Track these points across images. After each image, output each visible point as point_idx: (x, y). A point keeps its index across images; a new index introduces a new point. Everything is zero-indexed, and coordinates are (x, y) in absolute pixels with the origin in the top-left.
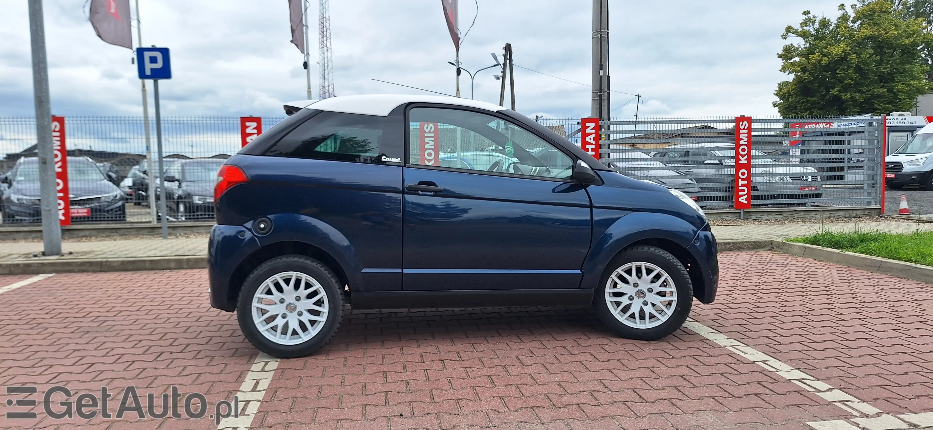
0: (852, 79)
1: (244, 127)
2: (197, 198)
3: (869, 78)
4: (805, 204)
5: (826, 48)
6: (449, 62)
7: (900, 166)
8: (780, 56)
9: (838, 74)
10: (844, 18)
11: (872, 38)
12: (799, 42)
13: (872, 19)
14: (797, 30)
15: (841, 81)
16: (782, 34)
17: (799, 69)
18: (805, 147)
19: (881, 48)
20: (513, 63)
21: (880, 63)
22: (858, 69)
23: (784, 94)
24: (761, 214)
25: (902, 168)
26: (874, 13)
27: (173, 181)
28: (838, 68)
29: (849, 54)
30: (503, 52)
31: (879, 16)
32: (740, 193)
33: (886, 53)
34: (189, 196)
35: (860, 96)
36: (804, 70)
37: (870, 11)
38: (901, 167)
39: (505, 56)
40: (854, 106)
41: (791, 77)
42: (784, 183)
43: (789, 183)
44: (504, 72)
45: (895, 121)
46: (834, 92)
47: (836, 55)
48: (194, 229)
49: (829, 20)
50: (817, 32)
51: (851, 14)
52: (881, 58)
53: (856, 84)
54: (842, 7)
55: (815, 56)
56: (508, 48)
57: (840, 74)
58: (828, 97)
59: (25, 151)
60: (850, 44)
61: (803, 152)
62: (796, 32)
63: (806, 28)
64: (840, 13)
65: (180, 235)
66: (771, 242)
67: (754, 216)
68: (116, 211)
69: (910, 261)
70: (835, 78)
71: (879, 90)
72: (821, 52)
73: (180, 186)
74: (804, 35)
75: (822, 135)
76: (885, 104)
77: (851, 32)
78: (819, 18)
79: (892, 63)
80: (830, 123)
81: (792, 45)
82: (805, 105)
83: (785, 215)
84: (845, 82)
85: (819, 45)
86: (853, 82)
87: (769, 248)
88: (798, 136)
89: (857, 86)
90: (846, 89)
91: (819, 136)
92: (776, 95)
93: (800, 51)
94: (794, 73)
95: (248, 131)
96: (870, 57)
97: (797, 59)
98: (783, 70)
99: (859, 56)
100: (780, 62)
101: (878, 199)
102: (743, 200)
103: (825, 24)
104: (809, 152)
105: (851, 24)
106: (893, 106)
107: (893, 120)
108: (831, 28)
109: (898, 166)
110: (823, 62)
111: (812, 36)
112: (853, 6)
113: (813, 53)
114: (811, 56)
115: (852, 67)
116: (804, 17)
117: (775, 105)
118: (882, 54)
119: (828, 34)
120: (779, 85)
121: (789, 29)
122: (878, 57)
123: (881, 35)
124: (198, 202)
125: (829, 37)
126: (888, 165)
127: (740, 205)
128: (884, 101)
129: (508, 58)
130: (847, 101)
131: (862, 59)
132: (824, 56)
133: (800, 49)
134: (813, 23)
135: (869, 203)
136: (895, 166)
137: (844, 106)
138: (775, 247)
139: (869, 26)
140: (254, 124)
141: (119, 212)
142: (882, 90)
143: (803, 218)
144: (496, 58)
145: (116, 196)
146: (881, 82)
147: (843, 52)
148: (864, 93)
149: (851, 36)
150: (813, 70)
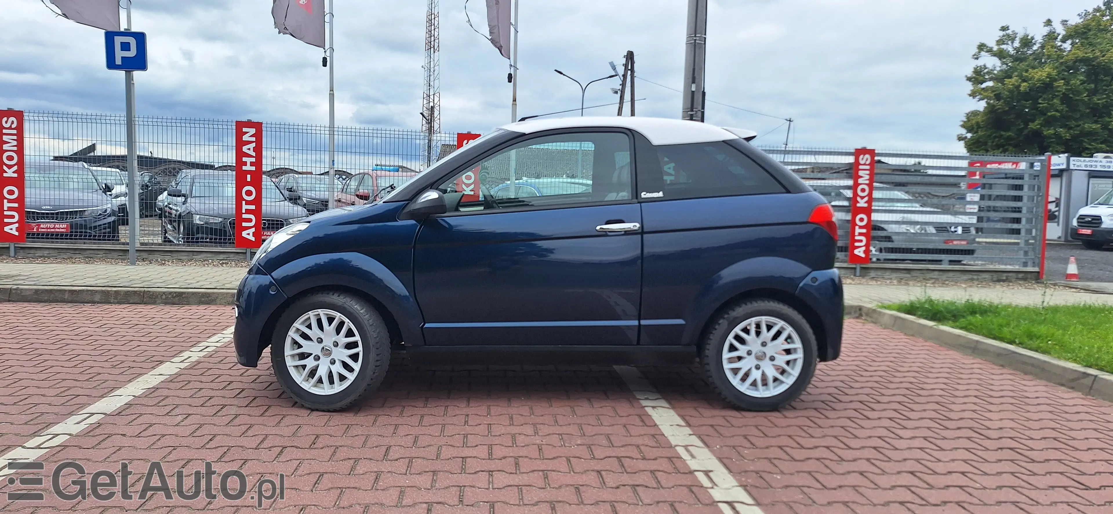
0: (1057, 111)
1: (240, 134)
2: (198, 217)
3: (1080, 111)
4: (941, 261)
5: (1027, 71)
6: (556, 70)
7: (1098, 220)
8: (969, 79)
9: (1040, 103)
10: (1051, 36)
11: (1085, 61)
12: (993, 63)
13: (1087, 39)
14: (992, 48)
15: (1043, 113)
16: (974, 53)
17: (992, 95)
18: (985, 192)
19: (1096, 74)
20: (635, 74)
21: (1092, 93)
22: (1066, 99)
23: (972, 125)
24: (883, 271)
25: (1101, 223)
26: (1090, 30)
27: (179, 196)
28: (1041, 97)
29: (1056, 80)
30: (624, 61)
31: (1095, 35)
32: (857, 244)
33: (1103, 81)
34: (190, 214)
35: (1066, 133)
36: (998, 97)
37: (1084, 28)
38: (1100, 221)
39: (626, 66)
40: (1058, 144)
41: (981, 106)
42: (927, 234)
43: (932, 234)
44: (623, 85)
45: (1099, 164)
46: (1034, 126)
47: (1039, 80)
48: (175, 255)
49: (1033, 38)
50: (1017, 52)
51: (1061, 31)
52: (1096, 86)
53: (1063, 117)
54: (1049, 23)
55: (1013, 80)
56: (630, 56)
57: (1043, 104)
58: (1026, 132)
59: (76, 154)
60: (1057, 68)
61: (982, 198)
62: (990, 51)
63: (1004, 47)
64: (1046, 30)
65: (157, 260)
66: (860, 308)
67: (873, 274)
68: (105, 229)
69: (1011, 342)
70: (1037, 109)
71: (1090, 126)
72: (1020, 76)
73: (184, 203)
74: (1001, 55)
75: (1006, 178)
76: (1098, 144)
77: (1058, 53)
78: (1020, 36)
79: (1109, 93)
80: (1017, 163)
81: (985, 66)
82: (998, 141)
83: (914, 274)
84: (1049, 114)
85: (1018, 67)
86: (1058, 114)
87: (857, 315)
88: (977, 177)
89: (1063, 121)
90: (1049, 122)
91: (1003, 178)
92: (963, 126)
93: (994, 74)
94: (986, 100)
95: (245, 138)
96: (1081, 84)
97: (990, 84)
98: (973, 95)
99: (1067, 83)
100: (969, 87)
101: (1037, 261)
102: (860, 252)
103: (1027, 42)
104: (990, 197)
105: (1059, 44)
106: (1108, 146)
107: (1096, 164)
108: (1035, 48)
109: (1097, 220)
110: (1022, 89)
111: (1011, 56)
112: (1064, 22)
113: (1010, 77)
114: (1007, 81)
115: (1057, 96)
116: (1002, 33)
117: (960, 138)
118: (1096, 81)
119: (1031, 55)
120: (967, 114)
121: (982, 47)
122: (1093, 86)
123: (1097, 57)
124: (198, 222)
125: (1031, 58)
126: (1083, 219)
127: (856, 259)
128: (1096, 140)
129: (629, 68)
130: (1049, 137)
131: (1071, 86)
132: (1024, 81)
133: (995, 72)
134: (1013, 40)
135: (1025, 264)
136: (1093, 219)
137: (1045, 144)
138: (864, 314)
139: (1083, 46)
140: (253, 131)
141: (108, 230)
142: (1094, 126)
143: (937, 279)
144: (614, 68)
145: (106, 211)
146: (1095, 116)
147: (1047, 77)
148: (1071, 128)
149: (1061, 57)
150: (1009, 98)
